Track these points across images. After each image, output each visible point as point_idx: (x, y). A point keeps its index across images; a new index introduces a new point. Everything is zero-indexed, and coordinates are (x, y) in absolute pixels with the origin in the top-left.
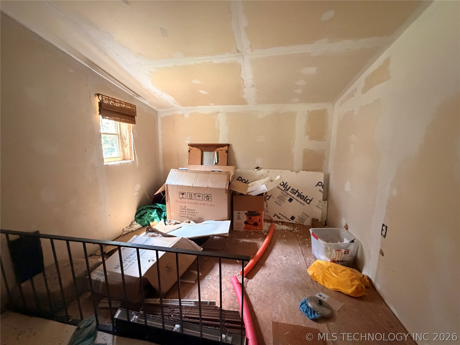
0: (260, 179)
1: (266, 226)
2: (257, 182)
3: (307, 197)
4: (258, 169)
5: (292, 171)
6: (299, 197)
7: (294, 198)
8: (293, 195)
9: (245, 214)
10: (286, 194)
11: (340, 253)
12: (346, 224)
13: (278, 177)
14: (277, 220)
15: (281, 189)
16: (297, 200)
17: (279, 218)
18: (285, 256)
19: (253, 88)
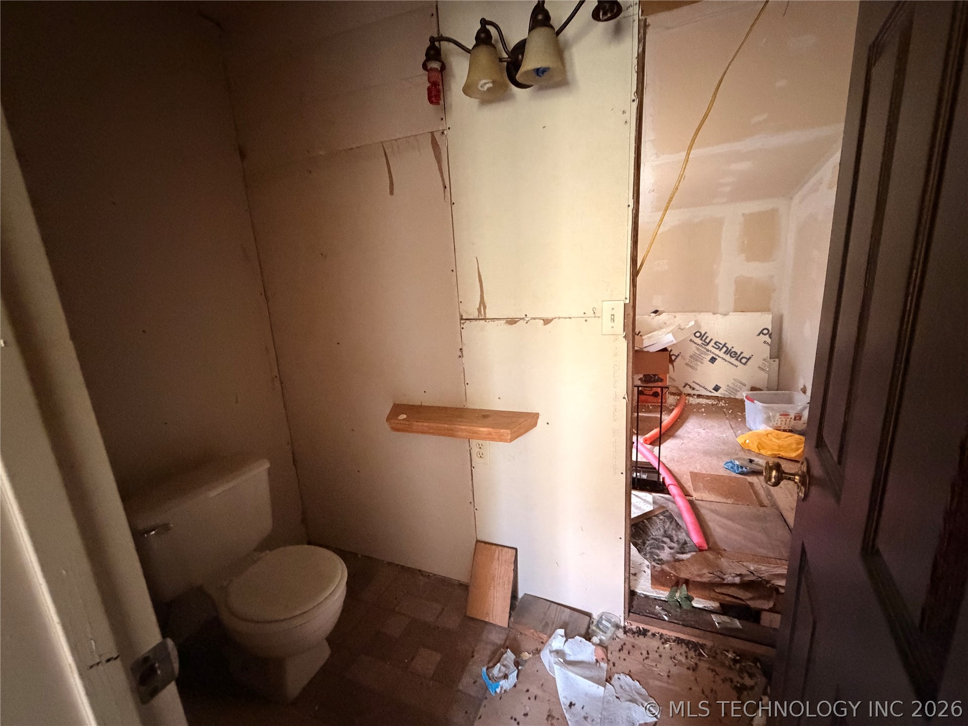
0: (661, 328)
1: (671, 400)
2: (655, 333)
3: (742, 353)
4: (657, 314)
5: (716, 314)
6: (727, 354)
7: (719, 357)
8: (717, 352)
9: (639, 379)
10: (705, 351)
11: (788, 418)
12: (804, 386)
13: (692, 323)
14: (690, 393)
15: (695, 343)
16: (724, 359)
17: (694, 389)
18: (704, 429)
19: (652, 194)
